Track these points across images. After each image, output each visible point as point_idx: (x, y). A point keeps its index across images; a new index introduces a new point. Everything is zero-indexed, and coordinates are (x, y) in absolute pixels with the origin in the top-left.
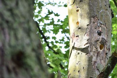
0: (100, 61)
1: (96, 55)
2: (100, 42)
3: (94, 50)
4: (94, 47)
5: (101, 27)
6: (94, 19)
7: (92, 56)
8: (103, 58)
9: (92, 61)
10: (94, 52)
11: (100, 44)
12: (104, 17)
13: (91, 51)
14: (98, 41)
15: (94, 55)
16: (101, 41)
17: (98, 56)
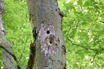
0: (51, 52)
1: (47, 48)
2: (49, 39)
3: (45, 46)
4: (45, 44)
5: (48, 27)
6: (43, 24)
7: (44, 51)
8: (53, 49)
9: (44, 55)
10: (46, 47)
11: (49, 40)
12: (51, 19)
13: (43, 48)
14: (47, 38)
15: (46, 49)
16: (49, 37)
17: (49, 49)
